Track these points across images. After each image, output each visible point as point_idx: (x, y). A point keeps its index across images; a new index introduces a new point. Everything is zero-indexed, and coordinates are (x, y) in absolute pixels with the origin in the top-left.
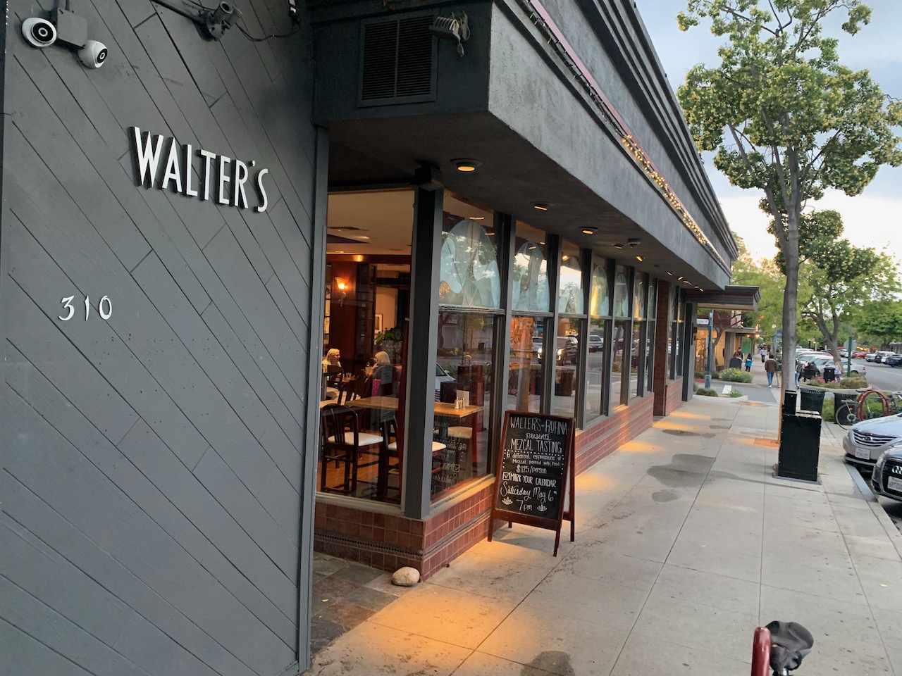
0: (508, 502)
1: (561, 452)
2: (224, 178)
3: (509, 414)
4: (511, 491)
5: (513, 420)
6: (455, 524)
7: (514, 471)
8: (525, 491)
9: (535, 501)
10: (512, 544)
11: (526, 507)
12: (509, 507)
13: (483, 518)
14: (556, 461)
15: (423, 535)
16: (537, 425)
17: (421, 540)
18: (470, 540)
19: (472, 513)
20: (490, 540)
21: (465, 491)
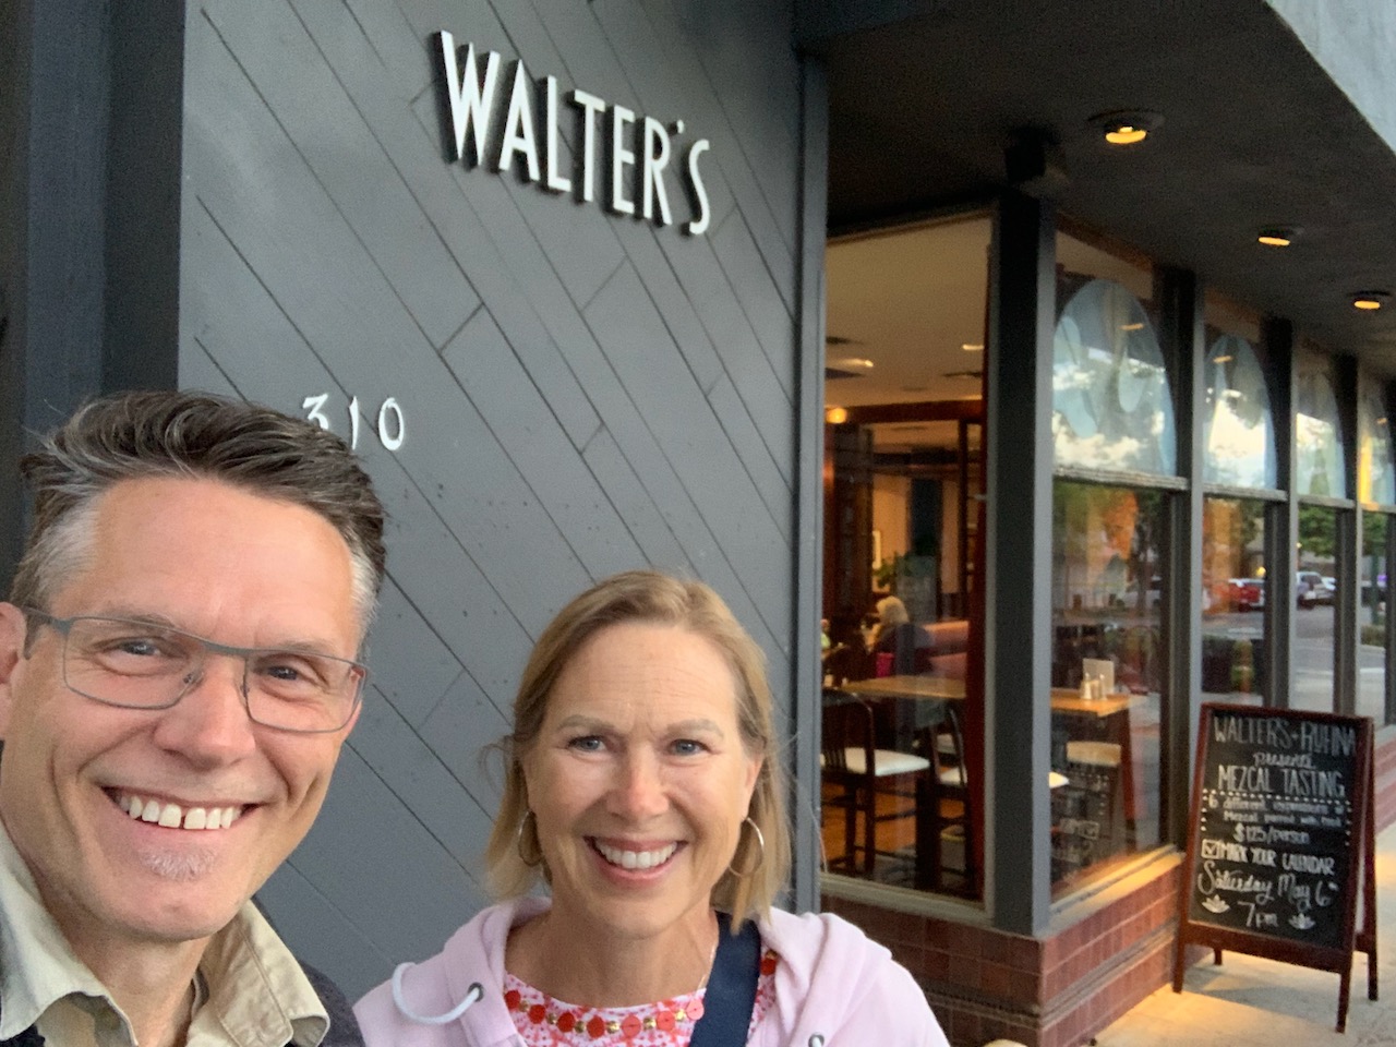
0: (1217, 906)
1: (1342, 793)
2: (622, 156)
3: (1210, 711)
4: (1224, 881)
5: (1221, 724)
6: (1103, 951)
7: (1229, 838)
8: (1257, 883)
9: (1284, 906)
10: (1230, 1000)
11: (1262, 918)
12: (1218, 917)
13: (1160, 942)
14: (1332, 814)
15: (1038, 969)
16: (1279, 734)
17: (1034, 982)
18: (1134, 989)
19: (1139, 929)
20: (1177, 989)
21: (1118, 880)
